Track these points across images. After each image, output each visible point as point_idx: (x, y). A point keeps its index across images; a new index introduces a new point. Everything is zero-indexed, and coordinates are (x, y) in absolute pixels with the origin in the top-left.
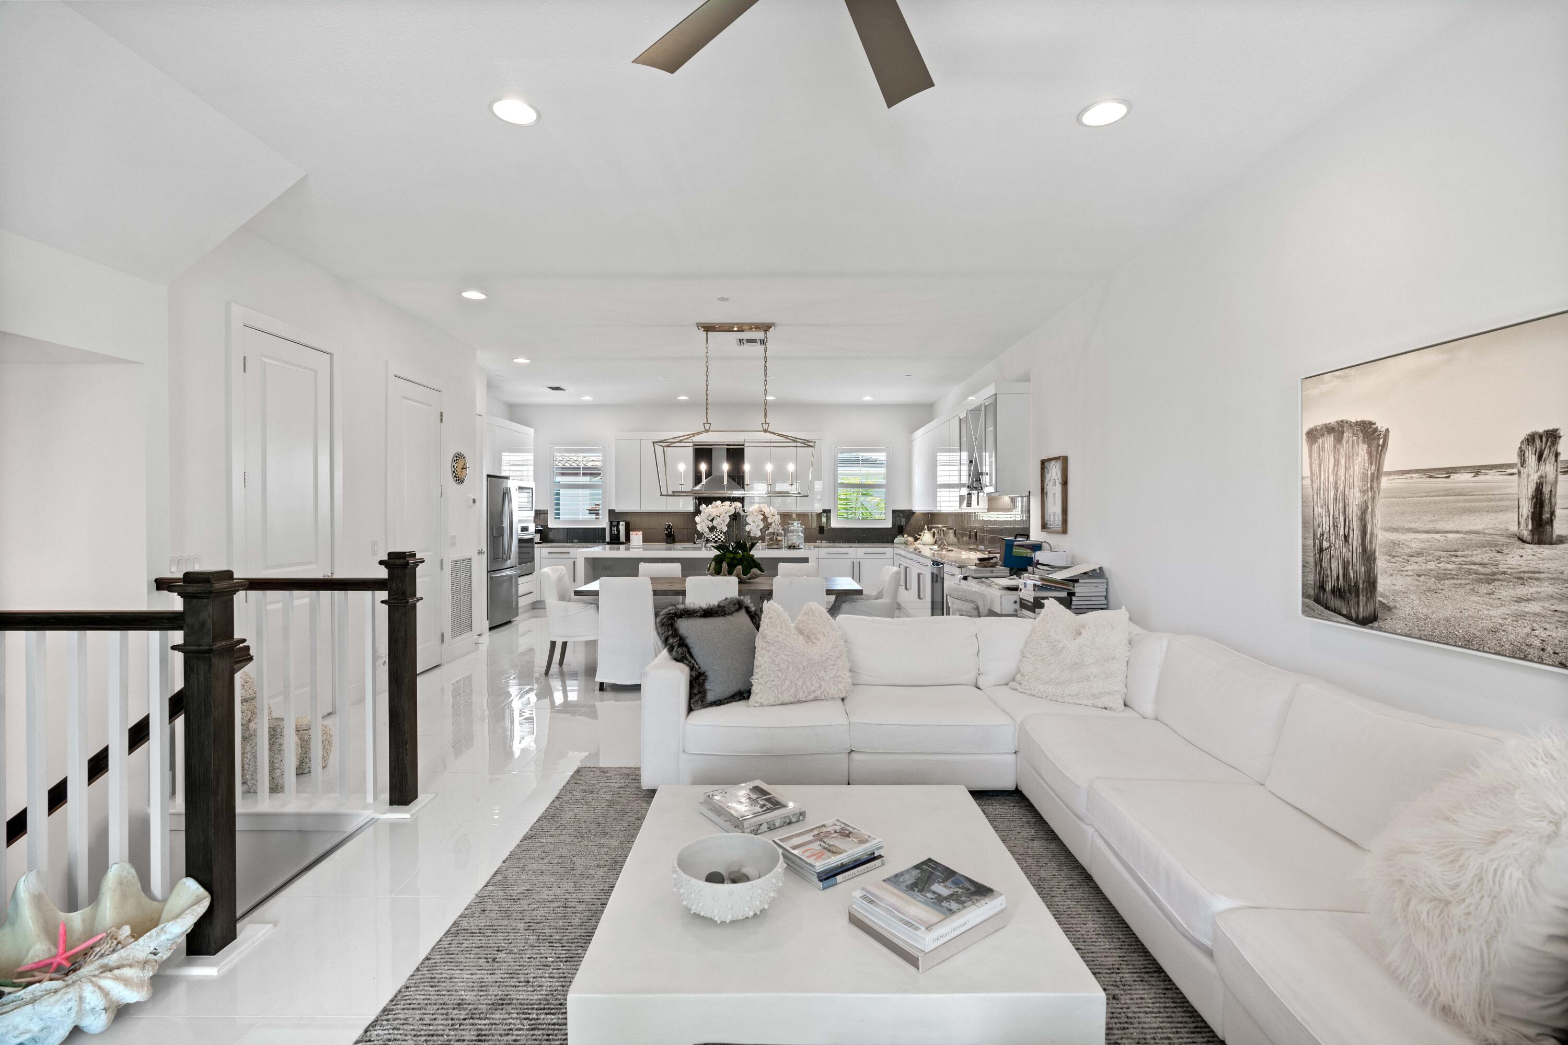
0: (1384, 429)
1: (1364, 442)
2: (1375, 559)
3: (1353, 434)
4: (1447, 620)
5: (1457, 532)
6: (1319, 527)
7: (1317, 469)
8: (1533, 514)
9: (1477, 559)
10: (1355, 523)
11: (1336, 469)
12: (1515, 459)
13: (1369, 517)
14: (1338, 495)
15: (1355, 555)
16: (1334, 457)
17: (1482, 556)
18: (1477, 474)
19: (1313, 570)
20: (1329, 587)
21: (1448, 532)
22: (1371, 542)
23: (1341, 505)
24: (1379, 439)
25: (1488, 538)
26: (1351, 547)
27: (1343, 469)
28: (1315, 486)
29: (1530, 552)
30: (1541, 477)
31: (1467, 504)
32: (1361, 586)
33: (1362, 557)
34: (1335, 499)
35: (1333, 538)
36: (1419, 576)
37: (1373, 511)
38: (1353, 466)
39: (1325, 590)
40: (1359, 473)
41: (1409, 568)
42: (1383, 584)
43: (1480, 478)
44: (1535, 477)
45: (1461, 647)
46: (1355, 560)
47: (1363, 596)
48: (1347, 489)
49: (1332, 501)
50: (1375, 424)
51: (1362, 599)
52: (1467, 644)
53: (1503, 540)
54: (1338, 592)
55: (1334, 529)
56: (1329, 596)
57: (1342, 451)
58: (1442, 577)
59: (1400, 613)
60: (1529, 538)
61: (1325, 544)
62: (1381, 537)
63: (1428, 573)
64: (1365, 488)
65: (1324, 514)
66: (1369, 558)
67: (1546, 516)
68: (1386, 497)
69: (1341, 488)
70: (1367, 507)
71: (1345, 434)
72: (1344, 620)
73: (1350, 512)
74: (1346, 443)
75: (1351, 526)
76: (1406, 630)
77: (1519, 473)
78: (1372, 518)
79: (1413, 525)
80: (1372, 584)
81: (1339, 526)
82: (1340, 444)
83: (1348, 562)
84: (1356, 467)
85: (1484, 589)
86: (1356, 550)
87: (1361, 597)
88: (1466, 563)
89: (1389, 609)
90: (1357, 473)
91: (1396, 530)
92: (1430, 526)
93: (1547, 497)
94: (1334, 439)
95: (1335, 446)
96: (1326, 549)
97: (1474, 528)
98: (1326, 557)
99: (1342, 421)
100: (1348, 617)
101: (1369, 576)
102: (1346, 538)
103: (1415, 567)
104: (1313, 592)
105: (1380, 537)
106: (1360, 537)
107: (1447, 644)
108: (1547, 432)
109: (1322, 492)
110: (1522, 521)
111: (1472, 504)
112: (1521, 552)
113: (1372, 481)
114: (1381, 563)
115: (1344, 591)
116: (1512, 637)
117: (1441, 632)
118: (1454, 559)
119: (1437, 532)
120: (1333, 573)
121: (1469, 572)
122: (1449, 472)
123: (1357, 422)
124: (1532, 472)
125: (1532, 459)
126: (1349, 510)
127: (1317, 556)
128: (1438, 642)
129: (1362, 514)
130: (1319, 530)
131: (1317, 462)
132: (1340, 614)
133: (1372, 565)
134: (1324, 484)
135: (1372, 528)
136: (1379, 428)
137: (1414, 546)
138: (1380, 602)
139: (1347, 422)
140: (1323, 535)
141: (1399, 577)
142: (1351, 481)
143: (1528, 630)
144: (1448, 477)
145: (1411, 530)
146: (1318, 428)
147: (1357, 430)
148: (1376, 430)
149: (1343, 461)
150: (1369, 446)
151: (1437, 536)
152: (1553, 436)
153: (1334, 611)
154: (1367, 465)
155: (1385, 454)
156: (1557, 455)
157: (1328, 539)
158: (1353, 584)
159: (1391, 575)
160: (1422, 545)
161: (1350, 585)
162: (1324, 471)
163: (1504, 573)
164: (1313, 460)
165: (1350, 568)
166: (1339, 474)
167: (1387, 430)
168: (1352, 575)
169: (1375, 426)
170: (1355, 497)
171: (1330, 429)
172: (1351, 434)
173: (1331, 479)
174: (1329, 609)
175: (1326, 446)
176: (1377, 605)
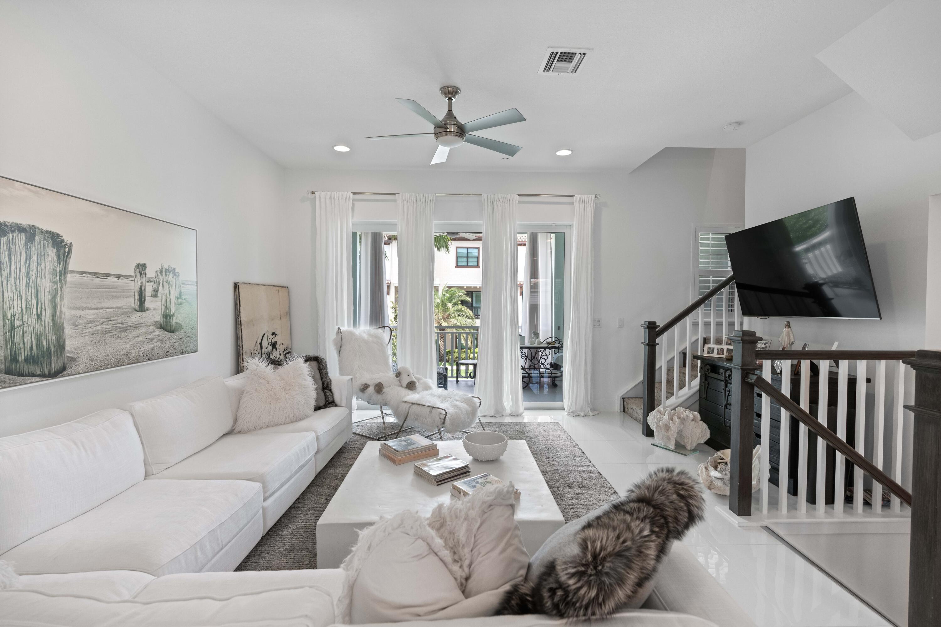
0: (68, 242)
1: (53, 247)
2: (63, 329)
3: (44, 238)
4: (107, 356)
5: (111, 308)
6: (10, 308)
7: (7, 259)
8: (139, 298)
9: (120, 321)
10: (46, 305)
11: (28, 262)
12: (133, 274)
13: (58, 300)
14: (31, 284)
15: (47, 328)
16: (26, 252)
17: (122, 319)
18: (119, 278)
19: (3, 348)
20: (22, 358)
21: (106, 308)
22: (60, 317)
23: (33, 291)
24: (65, 248)
25: (124, 310)
26: (43, 323)
27: (35, 264)
28: (5, 274)
29: (139, 315)
30: (141, 283)
31: (115, 294)
32: (53, 350)
33: (53, 329)
34: (28, 286)
35: (25, 318)
36: (93, 335)
37: (61, 296)
38: (45, 262)
39: (17, 361)
40: (50, 268)
41: (87, 331)
42: (69, 345)
43: (120, 281)
44: (139, 283)
45: (114, 367)
46: (47, 332)
47: (54, 356)
48: (39, 279)
50: (62, 236)
51: (54, 359)
52: (117, 365)
53: (130, 311)
54: (31, 360)
55: (27, 310)
56: (22, 365)
57: (33, 249)
58: (104, 333)
59: (82, 360)
60: (137, 309)
61: (17, 323)
63: (97, 332)
64: (55, 280)
65: (15, 298)
66: (58, 329)
67: (143, 299)
68: (71, 287)
69: (33, 278)
70: (57, 293)
71: (37, 237)
72: (38, 379)
73: (42, 297)
74: (38, 244)
75: (43, 307)
76: (86, 370)
77: (135, 280)
78: (61, 301)
79: (88, 305)
80: (61, 346)
81: (31, 307)
82: (32, 243)
83: (41, 335)
84: (47, 264)
85: (123, 335)
86: (48, 324)
87: (53, 357)
88: (116, 324)
89: (74, 359)
90: (47, 268)
91: (78, 308)
92: (98, 306)
93: (143, 291)
94: (26, 238)
95: (26, 244)
96: (18, 327)
97: (118, 306)
98: (18, 334)
99: (33, 226)
100: (43, 376)
101: (59, 342)
102: (39, 316)
103: (90, 330)
104: (3, 366)
105: (67, 314)
106: (51, 315)
107: (108, 368)
108: (143, 264)
109: (13, 279)
110: (136, 302)
111: (117, 293)
112: (135, 315)
113: (60, 275)
114: (68, 331)
115: (38, 357)
116: (133, 354)
118: (110, 322)
119: (102, 309)
120: (26, 346)
121: (117, 328)
122: (107, 276)
123: (47, 231)
124: (138, 280)
125: (138, 275)
126: (41, 296)
127: (8, 334)
128: (103, 369)
129: (53, 298)
130: (9, 312)
131: (7, 253)
132: (34, 375)
133: (62, 333)
136: (65, 240)
137: (89, 317)
138: (68, 357)
139: (38, 228)
140: (14, 316)
141: (80, 337)
142: (43, 273)
143: (139, 349)
144: (107, 279)
145: (87, 308)
146: (8, 224)
147: (48, 237)
148: (63, 241)
149: (35, 257)
150: (58, 251)
151: (102, 311)
152: (144, 266)
153: (28, 375)
154: (56, 263)
155: (70, 258)
156: (146, 274)
157: (20, 318)
158: (45, 350)
159: (75, 338)
160: (94, 317)
161: (43, 351)
162: (16, 262)
163: (130, 326)
165: (43, 338)
166: (31, 267)
167: (71, 243)
168: (45, 344)
169: (62, 238)
170: (46, 286)
171: (21, 229)
172: (42, 239)
173: (23, 270)
174: (22, 375)
175: (17, 241)
176: (66, 360)
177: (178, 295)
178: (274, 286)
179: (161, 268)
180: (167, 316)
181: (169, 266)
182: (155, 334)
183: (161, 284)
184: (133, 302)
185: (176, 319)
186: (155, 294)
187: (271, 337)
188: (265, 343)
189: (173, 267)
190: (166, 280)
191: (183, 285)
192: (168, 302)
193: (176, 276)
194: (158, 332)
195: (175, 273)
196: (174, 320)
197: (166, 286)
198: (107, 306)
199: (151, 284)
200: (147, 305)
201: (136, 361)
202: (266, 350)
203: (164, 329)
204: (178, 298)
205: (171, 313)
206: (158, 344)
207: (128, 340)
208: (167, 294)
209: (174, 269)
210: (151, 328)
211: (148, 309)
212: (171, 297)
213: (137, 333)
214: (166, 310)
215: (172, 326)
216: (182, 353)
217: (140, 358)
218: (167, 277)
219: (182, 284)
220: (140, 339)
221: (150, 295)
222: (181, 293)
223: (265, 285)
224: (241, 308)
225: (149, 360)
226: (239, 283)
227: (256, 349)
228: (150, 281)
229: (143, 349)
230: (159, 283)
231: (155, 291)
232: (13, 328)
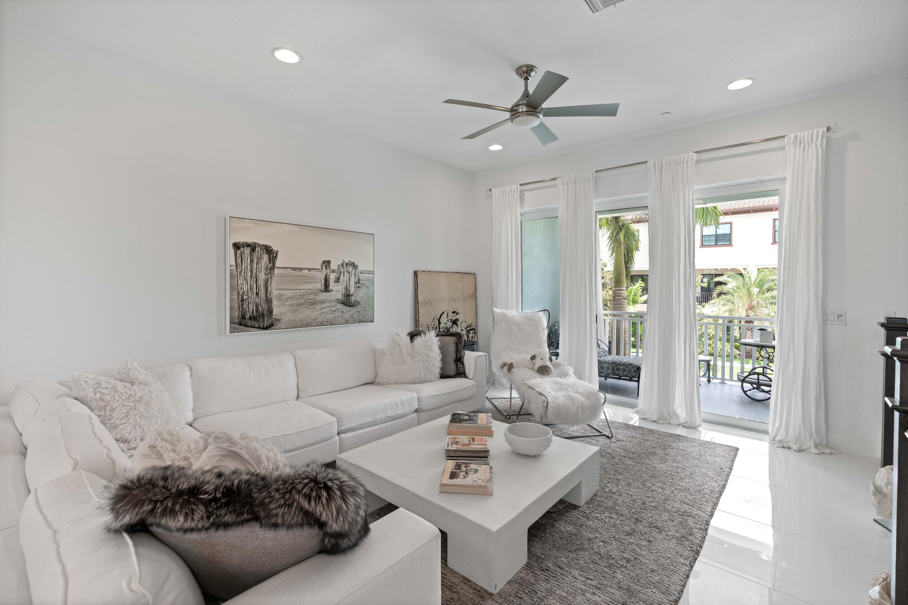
0: (276, 250)
1: (267, 254)
2: (272, 302)
3: (261, 250)
4: (301, 319)
5: (304, 290)
6: (241, 289)
7: (240, 262)
8: (325, 283)
9: (310, 298)
10: (262, 287)
11: (251, 263)
12: (320, 267)
13: (269, 284)
14: (253, 275)
15: (262, 301)
16: (251, 258)
17: (311, 297)
18: (310, 271)
19: (238, 310)
20: (247, 317)
21: (300, 290)
22: (270, 295)
23: (254, 280)
24: (274, 254)
25: (313, 291)
26: (260, 298)
27: (256, 264)
28: (239, 270)
29: (324, 294)
30: (326, 273)
31: (307, 280)
32: (265, 313)
33: (266, 301)
34: (251, 276)
35: (250, 295)
36: (291, 306)
37: (271, 282)
38: (261, 263)
39: (245, 318)
40: (264, 266)
41: (287, 303)
42: (276, 311)
43: (311, 272)
44: (325, 273)
46: (262, 303)
47: (266, 317)
48: (258, 272)
49: (249, 277)
50: (272, 247)
51: (266, 319)
52: (307, 326)
53: (317, 291)
54: (252, 318)
55: (250, 290)
56: (248, 321)
57: (255, 256)
58: (298, 305)
59: (283, 321)
60: (324, 291)
61: (245, 297)
62: (274, 293)
63: (294, 304)
64: (267, 273)
65: (244, 283)
66: (269, 301)
67: (328, 284)
68: (277, 277)
69: (254, 272)
70: (268, 281)
71: (257, 249)
72: (256, 330)
73: (260, 283)
74: (257, 253)
75: (260, 288)
76: (286, 327)
77: (321, 271)
78: (271, 285)
79: (288, 288)
80: (270, 312)
81: (253, 289)
82: (254, 252)
83: (259, 304)
84: (263, 264)
85: (312, 307)
86: (263, 299)
87: (265, 318)
88: (307, 300)
89: (278, 320)
90: (263, 266)
91: (281, 289)
92: (294, 288)
93: (328, 279)
94: (250, 250)
95: (251, 253)
96: (246, 300)
97: (309, 288)
98: (245, 303)
99: (255, 243)
100: (259, 328)
101: (269, 309)
102: (257, 294)
103: (289, 303)
104: (237, 321)
106: (264, 293)
107: (301, 327)
108: (328, 261)
109: (243, 273)
110: (322, 286)
111: (309, 280)
112: (322, 295)
113: (270, 270)
114: (275, 303)
115: (256, 317)
116: (320, 320)
117: (299, 324)
118: (303, 299)
119: (297, 290)
120: (250, 310)
121: (308, 302)
122: (301, 269)
123: (263, 245)
124: (324, 272)
125: (324, 268)
126: (259, 282)
127: (240, 303)
128: (298, 328)
129: (265, 283)
130: (241, 291)
131: (240, 259)
132: (254, 327)
133: (271, 304)
134: (245, 270)
135: (271, 289)
136: (274, 249)
137: (289, 295)
138: (274, 318)
139: (257, 243)
140: (244, 293)
141: (283, 307)
142: (260, 269)
143: (324, 317)
144: (301, 271)
145: (287, 289)
146: (241, 243)
147: (263, 248)
148: (272, 250)
149: (255, 260)
150: (269, 256)
151: (297, 291)
152: (329, 262)
153: (251, 327)
154: (268, 263)
155: (276, 260)
156: (330, 267)
157: (247, 295)
158: (261, 313)
159: (279, 307)
160: (291, 295)
161: (259, 314)
162: (245, 264)
163: (318, 301)
164: (237, 258)
165: (260, 306)
166: (253, 266)
167: (277, 251)
168: (261, 310)
169: (272, 248)
170: (262, 276)
171: (248, 245)
172: (260, 250)
173: (249, 268)
174: (248, 327)
175: (246, 252)
176: (273, 320)
177: (356, 281)
178: (457, 273)
179: (342, 263)
180: (348, 295)
181: (349, 261)
182: (337, 307)
183: (342, 274)
184: (320, 285)
185: (355, 298)
186: (337, 280)
187: (451, 315)
188: (444, 320)
189: (353, 261)
190: (346, 271)
191: (361, 274)
192: (348, 286)
193: (355, 268)
194: (339, 306)
195: (354, 266)
196: (353, 299)
197: (347, 275)
198: (301, 288)
199: (334, 274)
200: (331, 287)
201: (322, 324)
202: (445, 325)
203: (344, 304)
204: (356, 283)
205: (351, 294)
206: (340, 314)
207: (316, 310)
208: (347, 280)
209: (354, 263)
210: (334, 303)
211: (331, 291)
212: (351, 282)
213: (322, 306)
214: (346, 291)
215: (351, 302)
216: (360, 322)
217: (325, 323)
218: (347, 269)
219: (360, 273)
220: (325, 310)
221: (334, 281)
222: (359, 280)
223: (447, 272)
224: (418, 291)
225: (332, 325)
226: (418, 271)
227: (433, 323)
228: (333, 271)
229: (327, 317)
230: (341, 273)
231: (337, 278)
232: (243, 300)
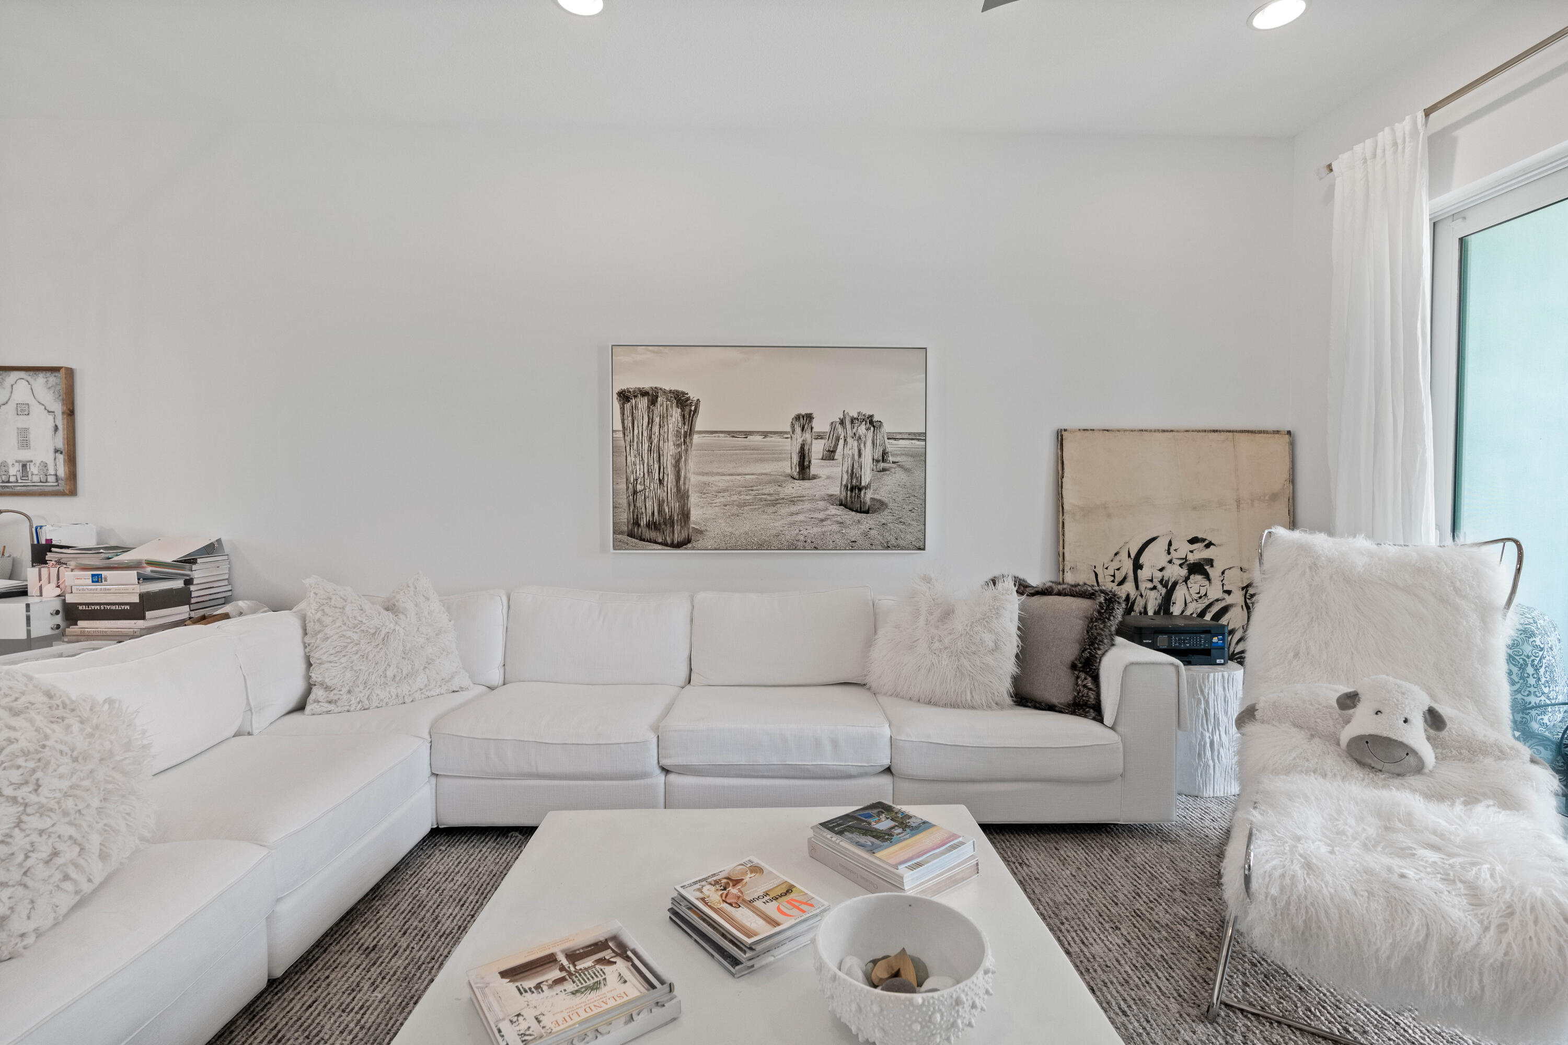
0: (695, 399)
1: (678, 407)
2: (688, 497)
3: (668, 399)
4: (746, 533)
5: (753, 474)
6: (633, 473)
7: (630, 425)
8: (799, 462)
9: (766, 491)
10: (669, 470)
11: (650, 426)
12: (789, 429)
13: (682, 464)
14: (653, 447)
15: (669, 495)
16: (649, 416)
17: (769, 489)
18: (765, 437)
19: (626, 510)
20: (643, 522)
21: (746, 475)
22: (684, 484)
23: (655, 455)
24: (691, 406)
25: (772, 477)
26: (666, 489)
27: (658, 426)
28: (628, 439)
29: (798, 485)
30: (803, 441)
31: (759, 456)
32: (676, 518)
33: (677, 495)
34: (650, 450)
35: (647, 483)
36: (725, 506)
37: (686, 460)
38: (668, 424)
39: (639, 525)
40: (674, 430)
41: (717, 501)
42: (695, 515)
43: (768, 439)
44: (800, 441)
45: (757, 550)
46: (669, 498)
47: (678, 525)
48: (661, 442)
49: (646, 451)
50: (687, 394)
51: (677, 528)
52: (760, 547)
53: (782, 478)
54: (653, 525)
55: (649, 475)
56: (644, 530)
57: (656, 412)
58: (742, 505)
59: (710, 534)
60: (797, 477)
61: (639, 488)
62: (693, 480)
63: (732, 503)
64: (678, 443)
65: (638, 462)
66: (682, 495)
67: (806, 463)
68: (697, 450)
69: (655, 441)
70: (681, 457)
71: (659, 399)
72: (660, 547)
74: (661, 406)
75: (666, 472)
76: (715, 546)
77: (791, 437)
78: (685, 465)
79: (720, 470)
80: (685, 515)
81: (653, 472)
82: (655, 406)
83: (663, 501)
84: (670, 426)
85: (770, 510)
86: (671, 490)
87: (676, 526)
88: (759, 494)
89: (701, 532)
90: (671, 430)
91: (707, 474)
92: (733, 471)
93: (807, 452)
94: (648, 401)
95: (649, 407)
96: (640, 492)
97: (764, 471)
98: (640, 498)
99: (656, 388)
100: (665, 544)
101: (683, 510)
102: (661, 481)
103: (722, 500)
104: (626, 528)
106: (674, 480)
107: (747, 550)
108: (806, 414)
109: (635, 444)
110: (793, 466)
111: (763, 456)
112: (793, 485)
113: (685, 437)
114: (694, 499)
115: (659, 524)
116: (787, 537)
117: (742, 543)
118: (751, 492)
119: (738, 475)
120: (647, 511)
121: (761, 500)
122: (747, 434)
123: (671, 390)
124: (798, 437)
125: (798, 430)
126: (664, 460)
127: (631, 497)
128: (740, 549)
129: (676, 462)
130: (632, 477)
131: (630, 418)
132: (656, 542)
133: (686, 501)
134: (638, 438)
136: (691, 398)
137: (721, 485)
138: (693, 528)
139: (661, 389)
140: (637, 480)
141: (709, 508)
142: (666, 436)
143: (797, 532)
144: (746, 438)
145: (718, 474)
146: (631, 390)
147: (671, 397)
148: (688, 399)
150: (683, 410)
151: (738, 478)
152: (809, 417)
153: (649, 541)
154: (680, 424)
155: (696, 417)
156: (812, 428)
157: (643, 482)
158: (668, 517)
159: (702, 507)
160: (727, 484)
161: (665, 518)
162: (638, 427)
163: (783, 499)
164: (626, 416)
165: (665, 504)
166: (653, 430)
167: (698, 400)
168: (667, 511)
169: (687, 396)
170: (669, 450)
171: (644, 393)
172: (665, 400)
173: (645, 434)
174: (644, 540)
175: (640, 406)
176: (691, 531)
177: (878, 455)
179: (842, 417)
180: (855, 488)
181: (859, 413)
182: (828, 512)
183: (841, 442)
184: (789, 466)
185: (874, 494)
186: (830, 455)
187: (1184, 546)
188: (1154, 558)
189: (869, 413)
190: (852, 435)
191: (890, 441)
192: (855, 466)
193: (874, 427)
194: (834, 510)
195: (871, 422)
196: (868, 496)
197: (853, 443)
198: (748, 471)
199: (823, 441)
200: (814, 470)
201: (793, 546)
202: (1159, 574)
203: (846, 506)
204: (878, 461)
205: (863, 484)
206: (835, 527)
207: (779, 517)
208: (853, 455)
209: (871, 416)
210: (822, 504)
211: (815, 477)
212: (863, 459)
213: (794, 509)
214: (852, 479)
215: (865, 503)
216: (888, 548)
217: (800, 544)
218: (854, 430)
219: (888, 439)
220: (800, 517)
221: (821, 457)
222: (884, 453)
224: (1065, 479)
225: (816, 548)
226: (1066, 430)
227: (1114, 565)
228: (820, 437)
229: (805, 533)
230: (838, 439)
231: (829, 451)
232: (635, 492)
